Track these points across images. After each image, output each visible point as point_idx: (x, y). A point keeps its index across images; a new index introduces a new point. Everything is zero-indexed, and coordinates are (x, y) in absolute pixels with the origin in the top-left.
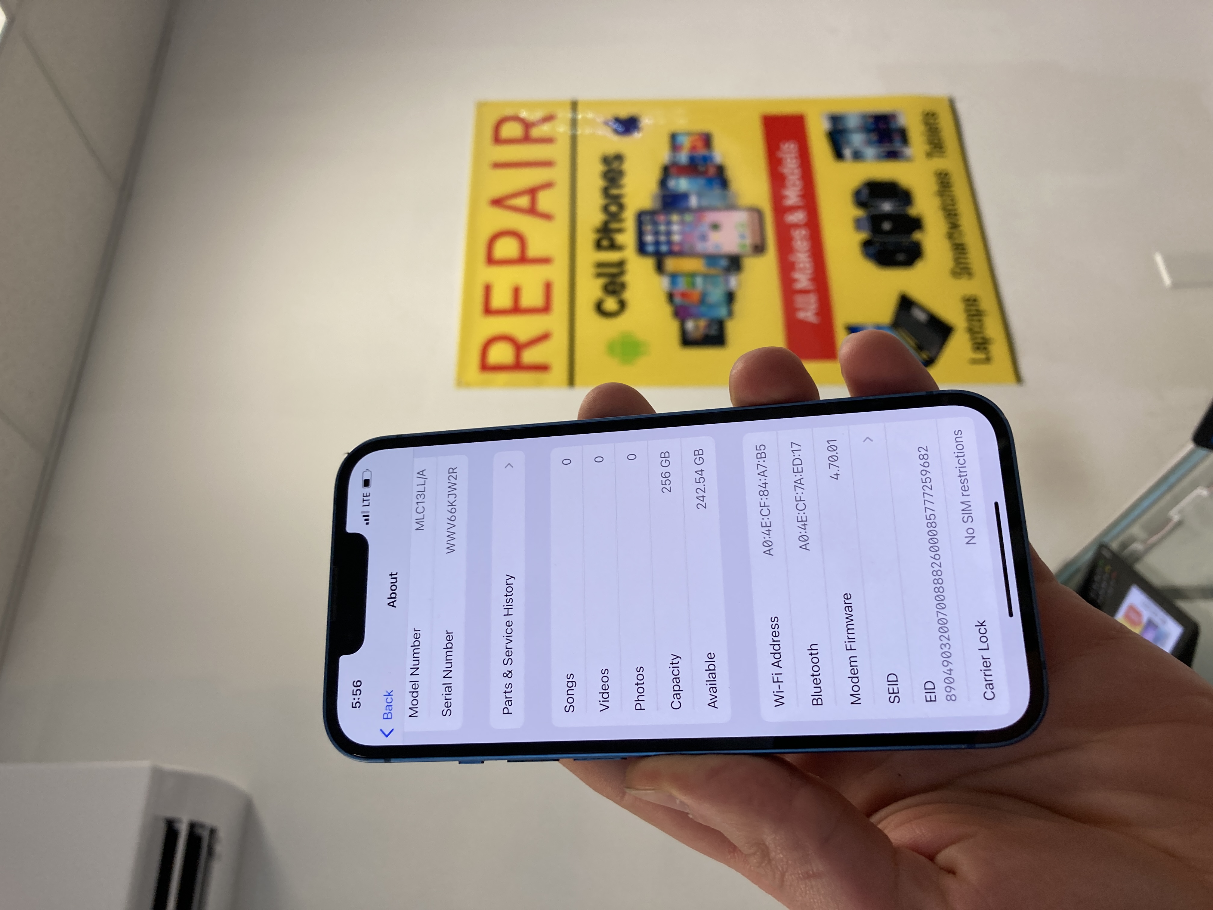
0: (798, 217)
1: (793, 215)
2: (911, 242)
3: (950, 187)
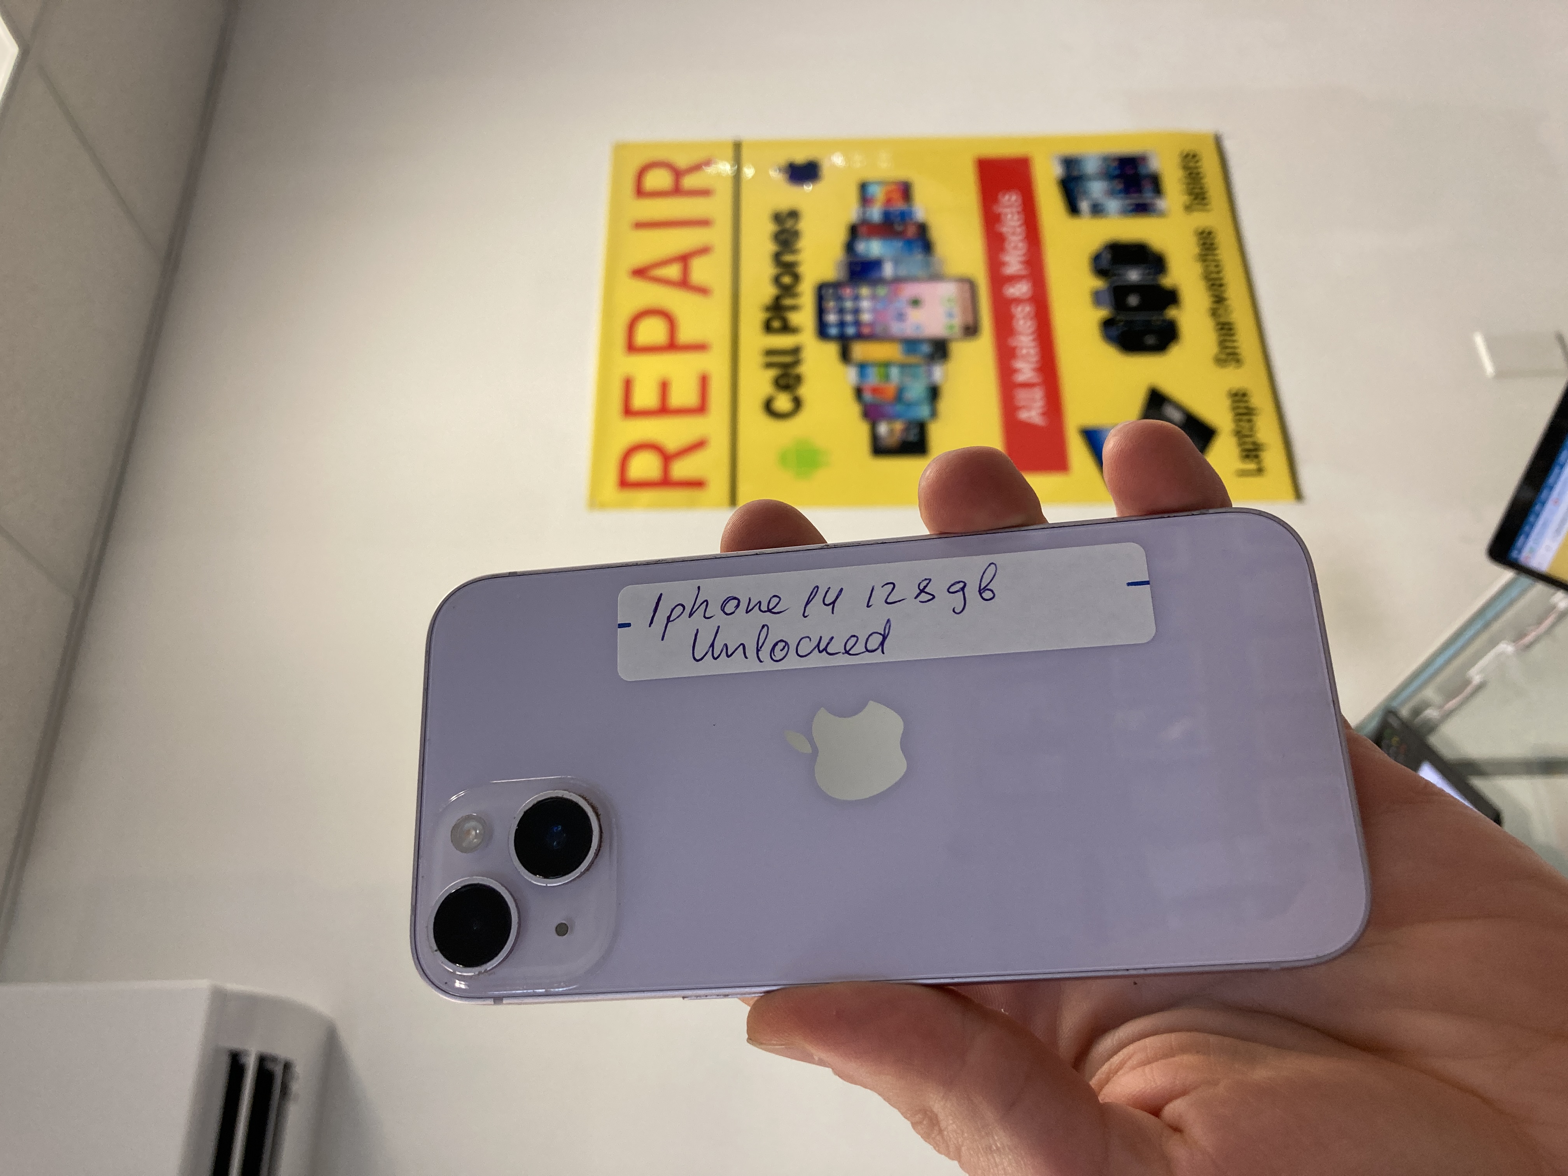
0: (1020, 290)
1: (1013, 287)
2: (1164, 321)
3: (1215, 249)
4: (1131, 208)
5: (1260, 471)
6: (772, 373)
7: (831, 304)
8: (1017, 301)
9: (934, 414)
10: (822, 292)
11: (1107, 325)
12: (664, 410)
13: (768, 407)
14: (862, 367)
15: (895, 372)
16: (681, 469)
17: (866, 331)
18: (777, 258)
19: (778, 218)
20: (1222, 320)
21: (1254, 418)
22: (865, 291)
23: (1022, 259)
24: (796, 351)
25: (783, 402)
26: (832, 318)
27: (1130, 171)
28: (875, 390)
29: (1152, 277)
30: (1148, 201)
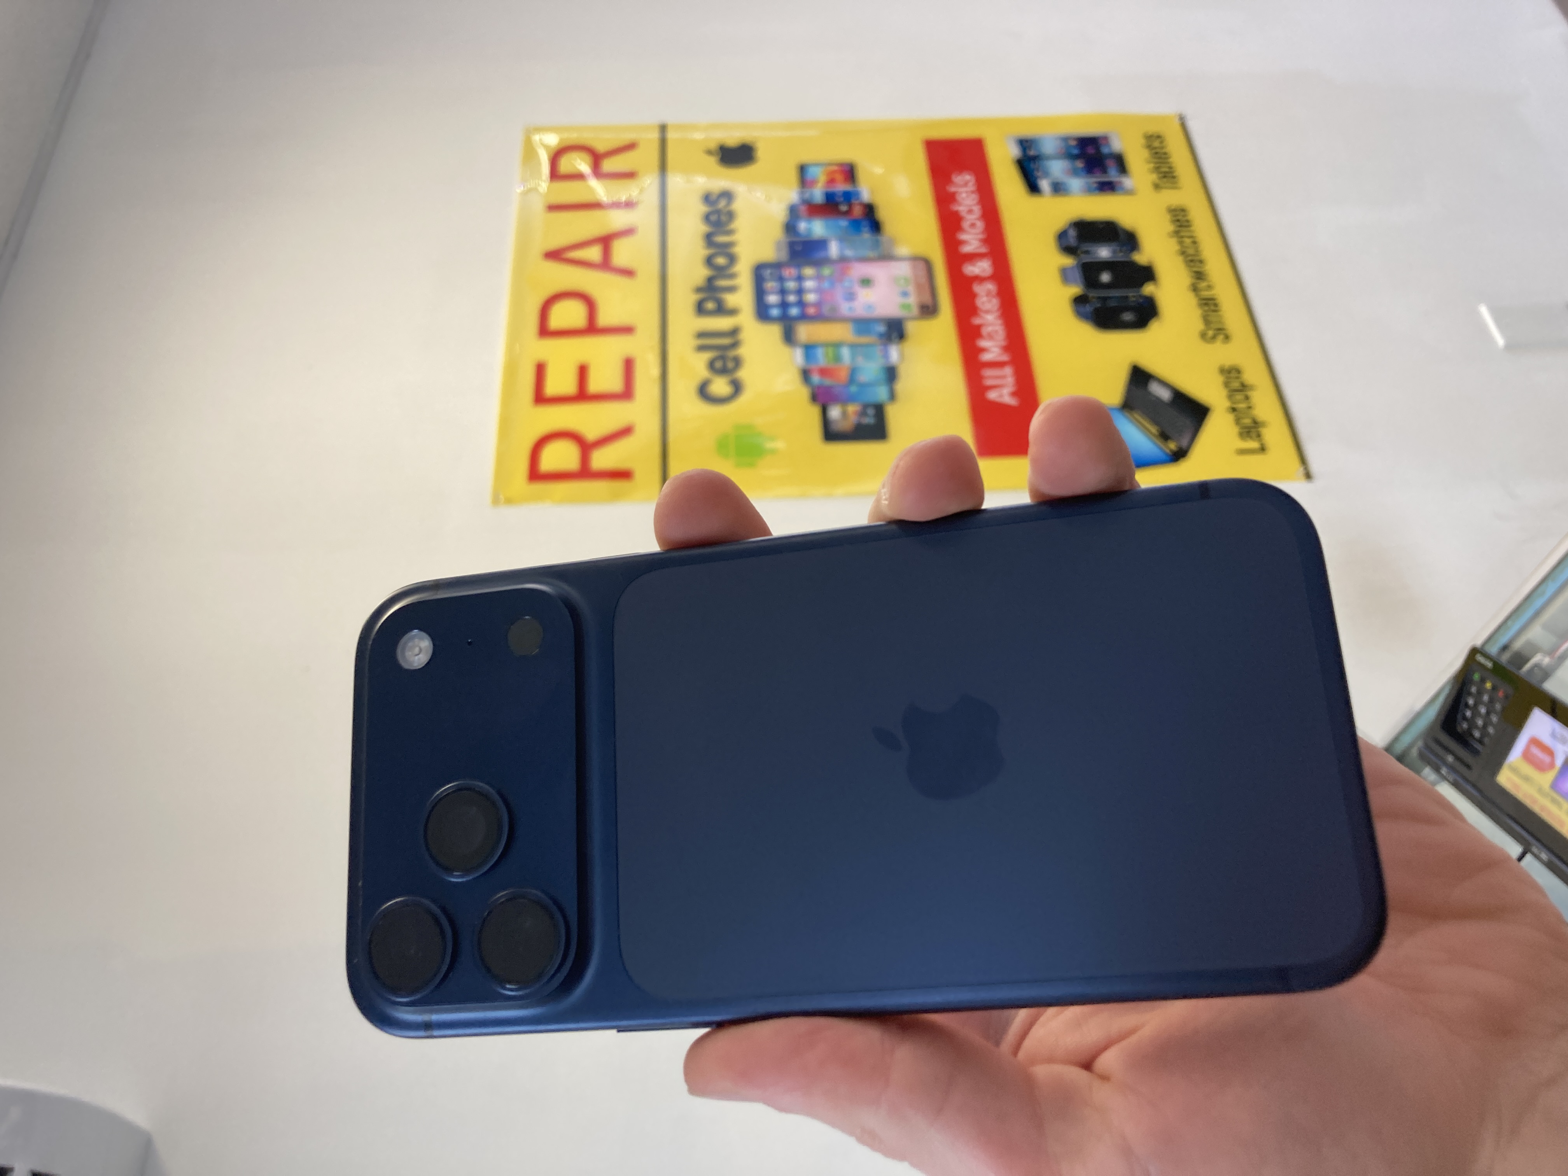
0: (982, 267)
1: (974, 265)
2: (1141, 296)
3: (1189, 226)
4: (1095, 185)
5: (1263, 449)
6: (707, 356)
7: (770, 285)
8: (979, 279)
9: (892, 396)
10: (759, 272)
11: (1079, 301)
12: (582, 395)
13: (703, 392)
14: (809, 349)
15: (845, 352)
16: (601, 459)
17: (811, 311)
18: (709, 239)
19: (708, 198)
20: (1206, 294)
21: (1250, 393)
22: (808, 271)
23: (981, 236)
24: (734, 332)
25: (720, 386)
26: (772, 299)
27: (1091, 150)
28: (824, 372)
29: (1124, 254)
30: (1114, 180)
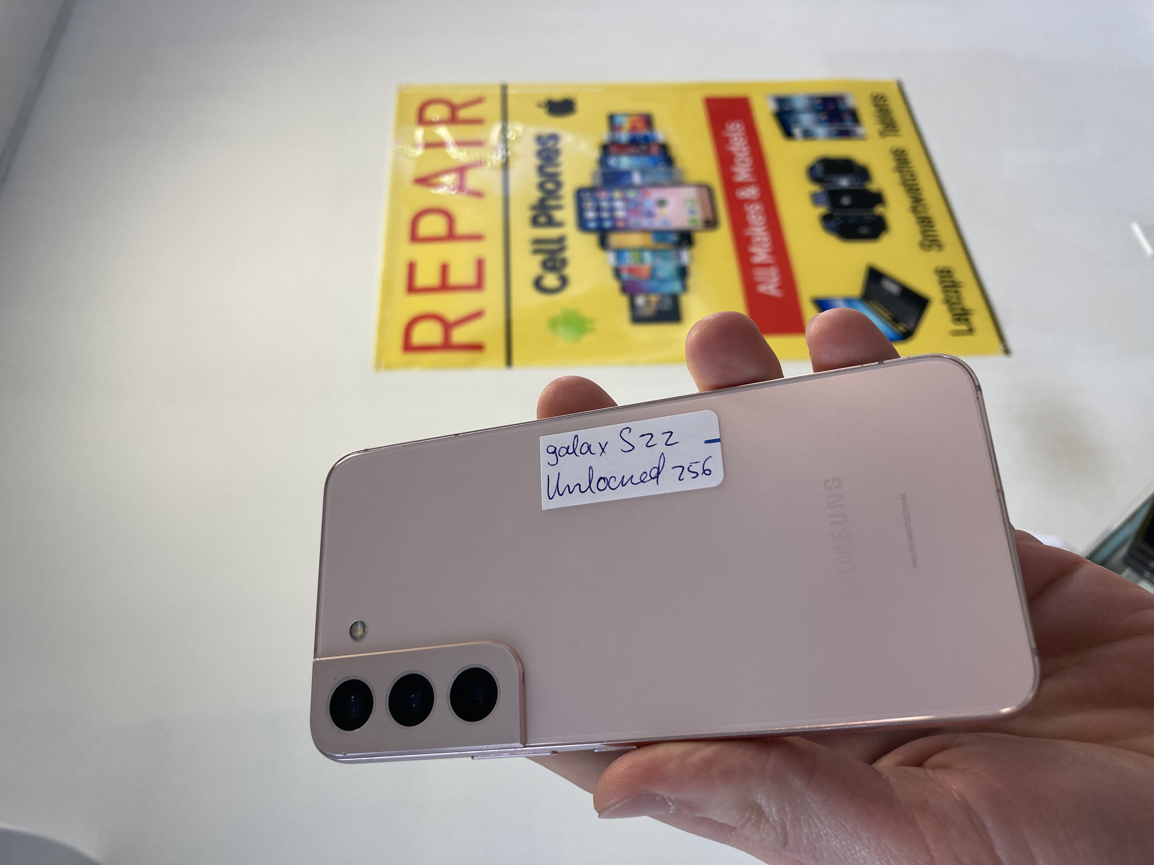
0: (751, 192)
1: (744, 190)
2: (874, 216)
3: (909, 163)
4: (835, 133)
5: (971, 331)
6: (539, 258)
7: (589, 204)
8: (749, 201)
9: (685, 288)
10: (580, 194)
11: (826, 219)
12: (444, 287)
13: (538, 284)
14: (619, 252)
15: (648, 257)
16: (459, 335)
17: (620, 224)
18: (541, 169)
19: (540, 139)
20: (923, 215)
22: (617, 194)
23: (749, 170)
24: (561, 240)
25: (551, 280)
26: (590, 215)
27: (832, 107)
28: (631, 270)
29: (858, 183)
30: (850, 128)
